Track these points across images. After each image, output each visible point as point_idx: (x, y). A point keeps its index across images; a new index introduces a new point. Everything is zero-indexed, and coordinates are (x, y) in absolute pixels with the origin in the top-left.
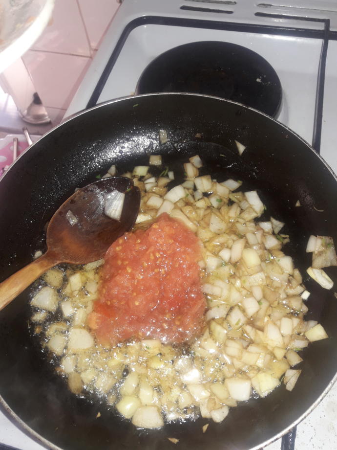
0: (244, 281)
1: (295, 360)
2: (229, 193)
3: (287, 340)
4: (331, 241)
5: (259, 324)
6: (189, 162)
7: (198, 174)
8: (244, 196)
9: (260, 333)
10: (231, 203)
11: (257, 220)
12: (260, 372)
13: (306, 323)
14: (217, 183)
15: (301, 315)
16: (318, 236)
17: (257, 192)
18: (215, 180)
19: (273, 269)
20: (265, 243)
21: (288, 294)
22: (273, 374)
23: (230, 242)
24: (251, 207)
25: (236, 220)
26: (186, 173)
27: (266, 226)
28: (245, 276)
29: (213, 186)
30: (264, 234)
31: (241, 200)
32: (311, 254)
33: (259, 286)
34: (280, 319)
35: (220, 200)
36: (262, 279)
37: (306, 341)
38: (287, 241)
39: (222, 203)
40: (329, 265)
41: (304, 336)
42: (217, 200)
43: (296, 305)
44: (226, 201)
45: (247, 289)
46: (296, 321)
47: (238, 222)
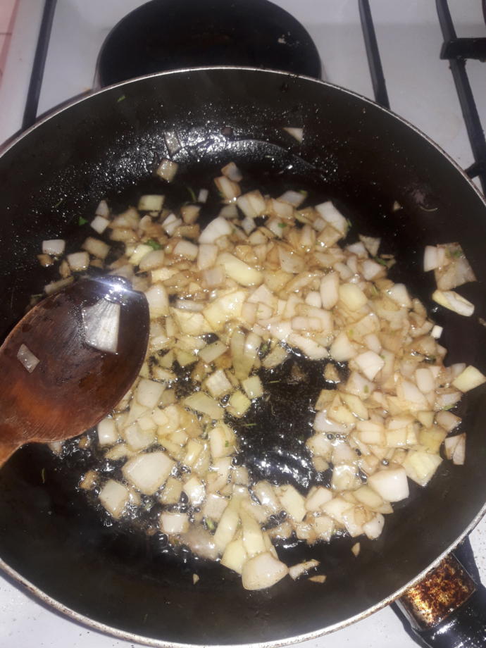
0: (352, 332)
1: (452, 422)
2: (294, 212)
3: (431, 399)
4: (459, 248)
5: (387, 386)
6: (221, 175)
7: (240, 192)
8: (315, 211)
9: (392, 399)
10: (299, 225)
11: (342, 244)
12: (410, 452)
13: (448, 368)
14: (273, 200)
15: (439, 360)
16: (438, 245)
17: (333, 203)
18: (267, 196)
19: (384, 306)
20: (363, 273)
21: (414, 336)
22: (428, 449)
23: (316, 282)
24: (329, 225)
25: (314, 249)
26: (221, 193)
27: (357, 248)
28: (351, 324)
29: (267, 205)
30: (360, 261)
31: (312, 218)
32: (432, 273)
33: (374, 332)
34: (414, 373)
35: (283, 224)
36: (374, 323)
37: (457, 393)
38: (393, 262)
39: (287, 228)
40: (463, 281)
41: (451, 387)
42: (279, 225)
43: (428, 348)
44: (293, 224)
45: (358, 341)
46: (435, 370)
47: (316, 251)
